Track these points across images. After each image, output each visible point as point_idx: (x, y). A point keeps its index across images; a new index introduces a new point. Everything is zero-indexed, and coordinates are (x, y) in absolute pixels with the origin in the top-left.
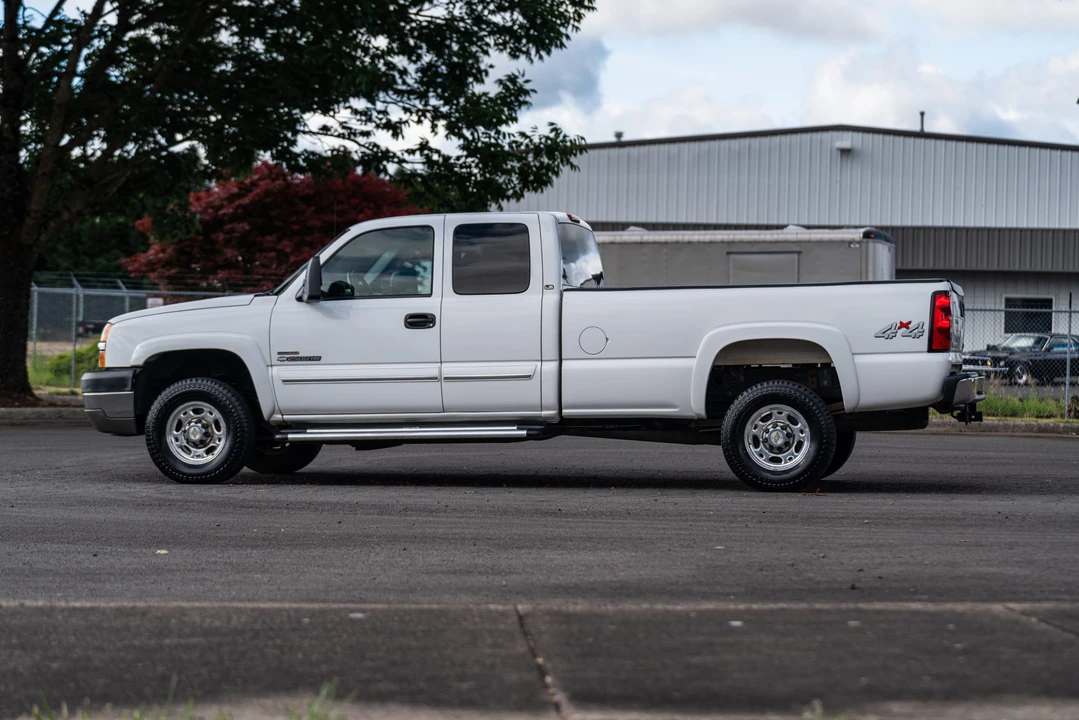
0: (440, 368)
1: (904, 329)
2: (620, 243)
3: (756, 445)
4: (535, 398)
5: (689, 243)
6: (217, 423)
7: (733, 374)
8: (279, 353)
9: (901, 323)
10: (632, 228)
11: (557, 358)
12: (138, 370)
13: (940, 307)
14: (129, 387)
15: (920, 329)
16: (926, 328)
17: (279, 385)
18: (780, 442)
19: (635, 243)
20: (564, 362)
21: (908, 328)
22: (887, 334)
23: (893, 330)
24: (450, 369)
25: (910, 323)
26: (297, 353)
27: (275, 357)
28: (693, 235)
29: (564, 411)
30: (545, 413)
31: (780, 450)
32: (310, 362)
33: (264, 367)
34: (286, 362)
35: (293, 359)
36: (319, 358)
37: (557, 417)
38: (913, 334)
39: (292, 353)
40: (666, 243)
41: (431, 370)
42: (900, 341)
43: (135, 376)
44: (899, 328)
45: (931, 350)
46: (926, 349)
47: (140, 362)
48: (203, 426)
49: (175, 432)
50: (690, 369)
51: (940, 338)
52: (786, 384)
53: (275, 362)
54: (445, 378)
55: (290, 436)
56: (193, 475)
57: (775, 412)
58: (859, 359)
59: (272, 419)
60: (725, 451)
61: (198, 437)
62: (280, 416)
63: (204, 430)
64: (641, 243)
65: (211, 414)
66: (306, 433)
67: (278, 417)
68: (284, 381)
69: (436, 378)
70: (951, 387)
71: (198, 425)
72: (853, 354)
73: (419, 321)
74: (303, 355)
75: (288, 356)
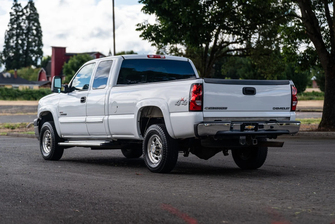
0: (86, 118)
1: (182, 101)
8: (60, 112)
9: (182, 98)
11: (108, 114)
12: (40, 118)
13: (198, 90)
14: (37, 125)
15: (186, 101)
16: (188, 101)
17: (60, 125)
18: (154, 151)
22: (178, 103)
23: (180, 102)
24: (88, 119)
25: (184, 99)
26: (62, 112)
27: (59, 114)
29: (113, 136)
30: (109, 136)
33: (58, 118)
35: (62, 115)
38: (184, 104)
41: (84, 119)
42: (181, 106)
43: (39, 120)
45: (190, 110)
46: (188, 110)
47: (39, 116)
53: (59, 116)
54: (87, 122)
57: (156, 138)
58: (171, 115)
61: (46, 143)
62: (63, 136)
63: (48, 141)
66: (68, 142)
68: (61, 123)
69: (84, 122)
70: (196, 127)
71: (47, 139)
72: (170, 113)
73: (83, 100)
74: (64, 113)
75: (61, 113)
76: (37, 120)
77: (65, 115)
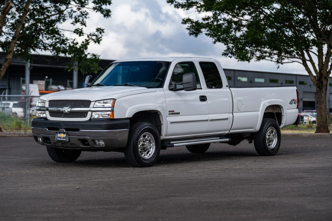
8: (169, 111)
14: (128, 128)
15: (296, 101)
17: (169, 125)
20: (233, 113)
22: (291, 103)
24: (211, 117)
26: (174, 111)
27: (168, 113)
29: (230, 131)
30: (227, 132)
32: (177, 115)
33: (166, 117)
34: (171, 115)
35: (172, 114)
38: (295, 103)
42: (293, 105)
45: (297, 108)
47: (131, 116)
50: (259, 115)
53: (168, 115)
54: (210, 120)
59: (164, 138)
68: (171, 123)
69: (208, 120)
72: (287, 110)
73: (203, 98)
74: (175, 112)
75: (171, 113)
76: (128, 121)
77: (178, 113)
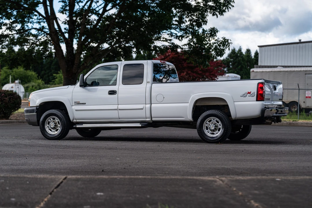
0: (118, 106)
1: (249, 94)
2: (274, 71)
3: (207, 129)
4: (144, 115)
5: (294, 71)
6: (58, 122)
7: (203, 108)
8: (75, 102)
9: (248, 92)
10: (279, 67)
11: (150, 103)
12: (38, 107)
13: (260, 87)
14: (35, 112)
15: (254, 94)
16: (256, 94)
17: (75, 111)
18: (213, 128)
19: (278, 71)
20: (152, 104)
21: (250, 94)
22: (244, 96)
23: (246, 94)
24: (121, 107)
25: (251, 92)
26: (79, 102)
27: (74, 103)
28: (295, 69)
29: (153, 119)
30: (147, 119)
31: (213, 131)
32: (83, 105)
33: (70, 106)
34: (77, 105)
35: (78, 104)
36: (85, 104)
37: (151, 121)
38: (252, 96)
39: (78, 102)
40: (287, 71)
41: (115, 107)
42: (248, 98)
43: (37, 109)
44: (248, 94)
45: (257, 100)
46: (255, 100)
47: (38, 105)
48: (54, 123)
49: (48, 125)
50: (187, 106)
51: (260, 97)
52: (215, 111)
53: (73, 105)
54: (119, 109)
55: (77, 126)
56: (52, 137)
57: (212, 119)
58: (236, 103)
59: (73, 121)
60: (198, 131)
61: (53, 126)
62: (75, 120)
63: (55, 124)
64: (280, 71)
65: (57, 120)
66: (82, 125)
67: (75, 121)
68: (76, 110)
69: (116, 109)
70: (263, 111)
71: (53, 123)
72: (234, 102)
73: (112, 93)
74: (80, 103)
76: (35, 108)
